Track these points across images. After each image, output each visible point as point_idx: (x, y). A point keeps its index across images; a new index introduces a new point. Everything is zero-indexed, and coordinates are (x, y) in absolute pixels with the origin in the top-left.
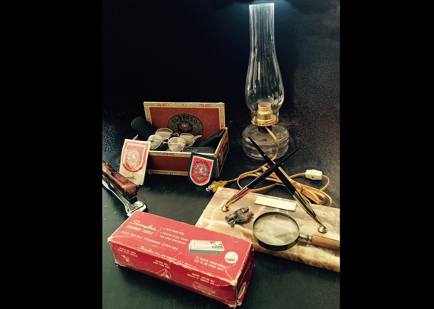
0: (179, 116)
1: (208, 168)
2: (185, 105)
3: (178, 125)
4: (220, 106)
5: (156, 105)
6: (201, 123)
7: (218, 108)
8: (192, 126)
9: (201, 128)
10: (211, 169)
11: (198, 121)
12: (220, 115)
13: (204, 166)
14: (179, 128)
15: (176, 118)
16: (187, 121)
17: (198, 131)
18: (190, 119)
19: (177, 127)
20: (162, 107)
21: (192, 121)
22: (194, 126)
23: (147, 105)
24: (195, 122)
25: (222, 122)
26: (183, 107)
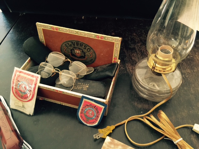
0: (72, 43)
1: (98, 112)
2: (79, 33)
3: (71, 50)
4: (117, 41)
5: (49, 27)
6: (95, 52)
7: (113, 42)
8: (85, 53)
9: (94, 57)
10: (101, 114)
11: (91, 50)
12: (115, 48)
13: (94, 110)
14: (71, 53)
15: (70, 43)
16: (81, 48)
17: (90, 59)
18: (83, 47)
19: (70, 51)
20: (55, 30)
21: (85, 49)
22: (86, 54)
23: (41, 26)
24: (89, 50)
25: (116, 55)
26: (77, 34)
